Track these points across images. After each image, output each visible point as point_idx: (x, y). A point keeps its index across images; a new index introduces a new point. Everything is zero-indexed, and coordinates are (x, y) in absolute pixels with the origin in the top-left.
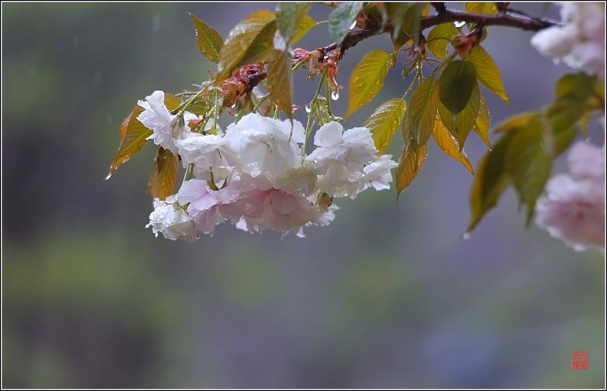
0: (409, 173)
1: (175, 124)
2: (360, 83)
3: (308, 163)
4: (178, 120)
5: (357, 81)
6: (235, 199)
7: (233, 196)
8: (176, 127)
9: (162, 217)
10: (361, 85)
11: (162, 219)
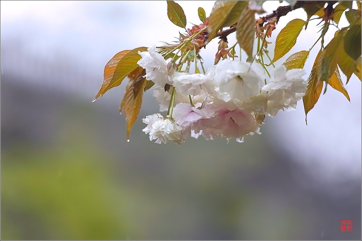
0: (313, 99)
1: (171, 66)
2: (283, 41)
3: (264, 92)
4: (172, 64)
5: (281, 40)
6: (213, 115)
7: (211, 113)
8: (171, 68)
9: (164, 127)
10: (283, 43)
11: (163, 129)
